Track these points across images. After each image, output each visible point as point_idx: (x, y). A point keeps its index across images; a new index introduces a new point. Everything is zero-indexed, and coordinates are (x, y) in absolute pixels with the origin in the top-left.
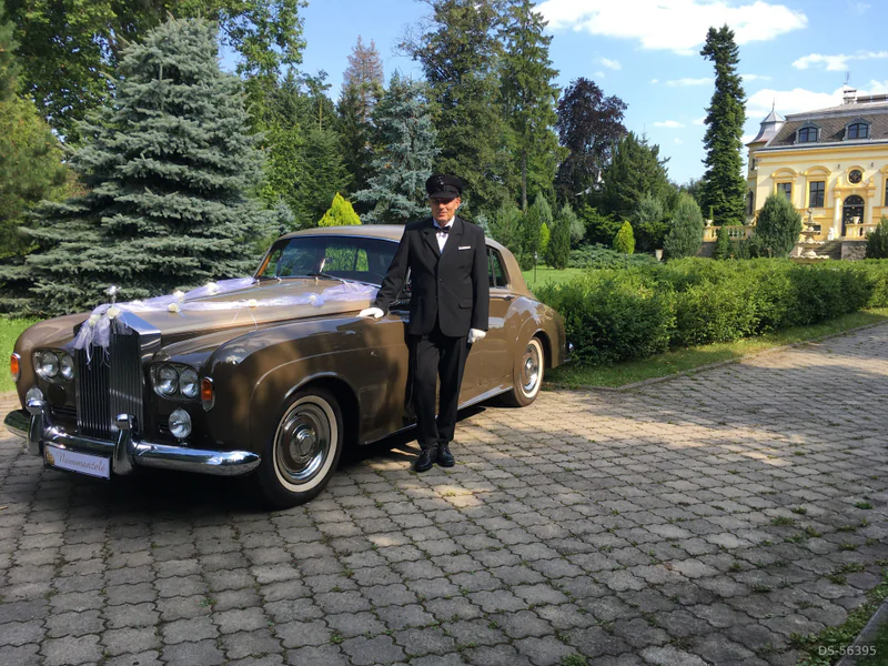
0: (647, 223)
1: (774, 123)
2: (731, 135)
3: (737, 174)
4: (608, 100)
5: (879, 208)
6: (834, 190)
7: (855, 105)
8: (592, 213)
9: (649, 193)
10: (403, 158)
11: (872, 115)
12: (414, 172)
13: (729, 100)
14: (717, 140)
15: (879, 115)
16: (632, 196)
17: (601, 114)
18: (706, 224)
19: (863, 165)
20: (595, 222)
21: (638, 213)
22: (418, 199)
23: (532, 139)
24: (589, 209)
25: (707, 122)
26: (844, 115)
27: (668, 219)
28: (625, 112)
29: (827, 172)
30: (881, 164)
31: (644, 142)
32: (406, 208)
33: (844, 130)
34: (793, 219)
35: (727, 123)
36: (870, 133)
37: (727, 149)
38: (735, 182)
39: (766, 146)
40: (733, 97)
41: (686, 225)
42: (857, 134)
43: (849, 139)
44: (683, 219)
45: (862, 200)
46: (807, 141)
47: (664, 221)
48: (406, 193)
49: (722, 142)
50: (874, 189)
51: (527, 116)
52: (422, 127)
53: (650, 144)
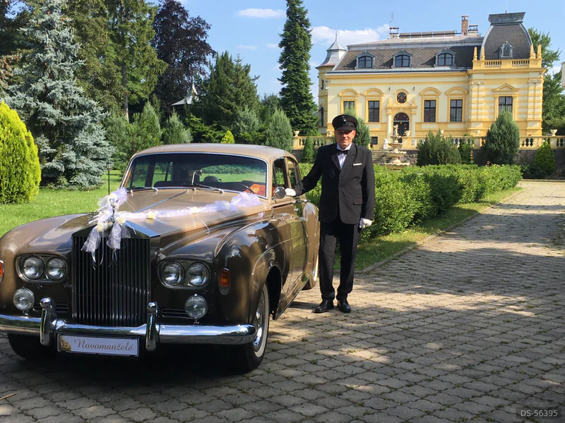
0: (246, 133)
1: (337, 50)
2: (301, 58)
3: (307, 92)
4: (194, 20)
5: (420, 123)
6: (387, 109)
7: (398, 40)
8: (196, 123)
9: (246, 106)
10: (46, 68)
11: (412, 49)
12: (60, 82)
13: (299, 28)
14: (290, 62)
15: (417, 49)
16: (229, 107)
17: (187, 32)
18: (294, 135)
19: (408, 88)
20: (201, 130)
21: (238, 124)
22: (63, 108)
23: (132, 51)
24: (195, 119)
25: (281, 45)
26: (392, 47)
27: (264, 130)
28: (208, 32)
29: (381, 93)
30: (420, 88)
31: (238, 61)
32: (52, 116)
33: (392, 59)
34: (363, 132)
35: (298, 48)
36: (411, 63)
37: (298, 70)
38: (306, 98)
39: (334, 70)
40: (301, 26)
41: (279, 135)
42: (402, 64)
43: (396, 67)
44: (276, 129)
45: (407, 117)
46: (365, 67)
47: (261, 131)
48: (51, 102)
49: (294, 64)
50: (416, 108)
51: (126, 30)
52: (65, 39)
53: (243, 64)
